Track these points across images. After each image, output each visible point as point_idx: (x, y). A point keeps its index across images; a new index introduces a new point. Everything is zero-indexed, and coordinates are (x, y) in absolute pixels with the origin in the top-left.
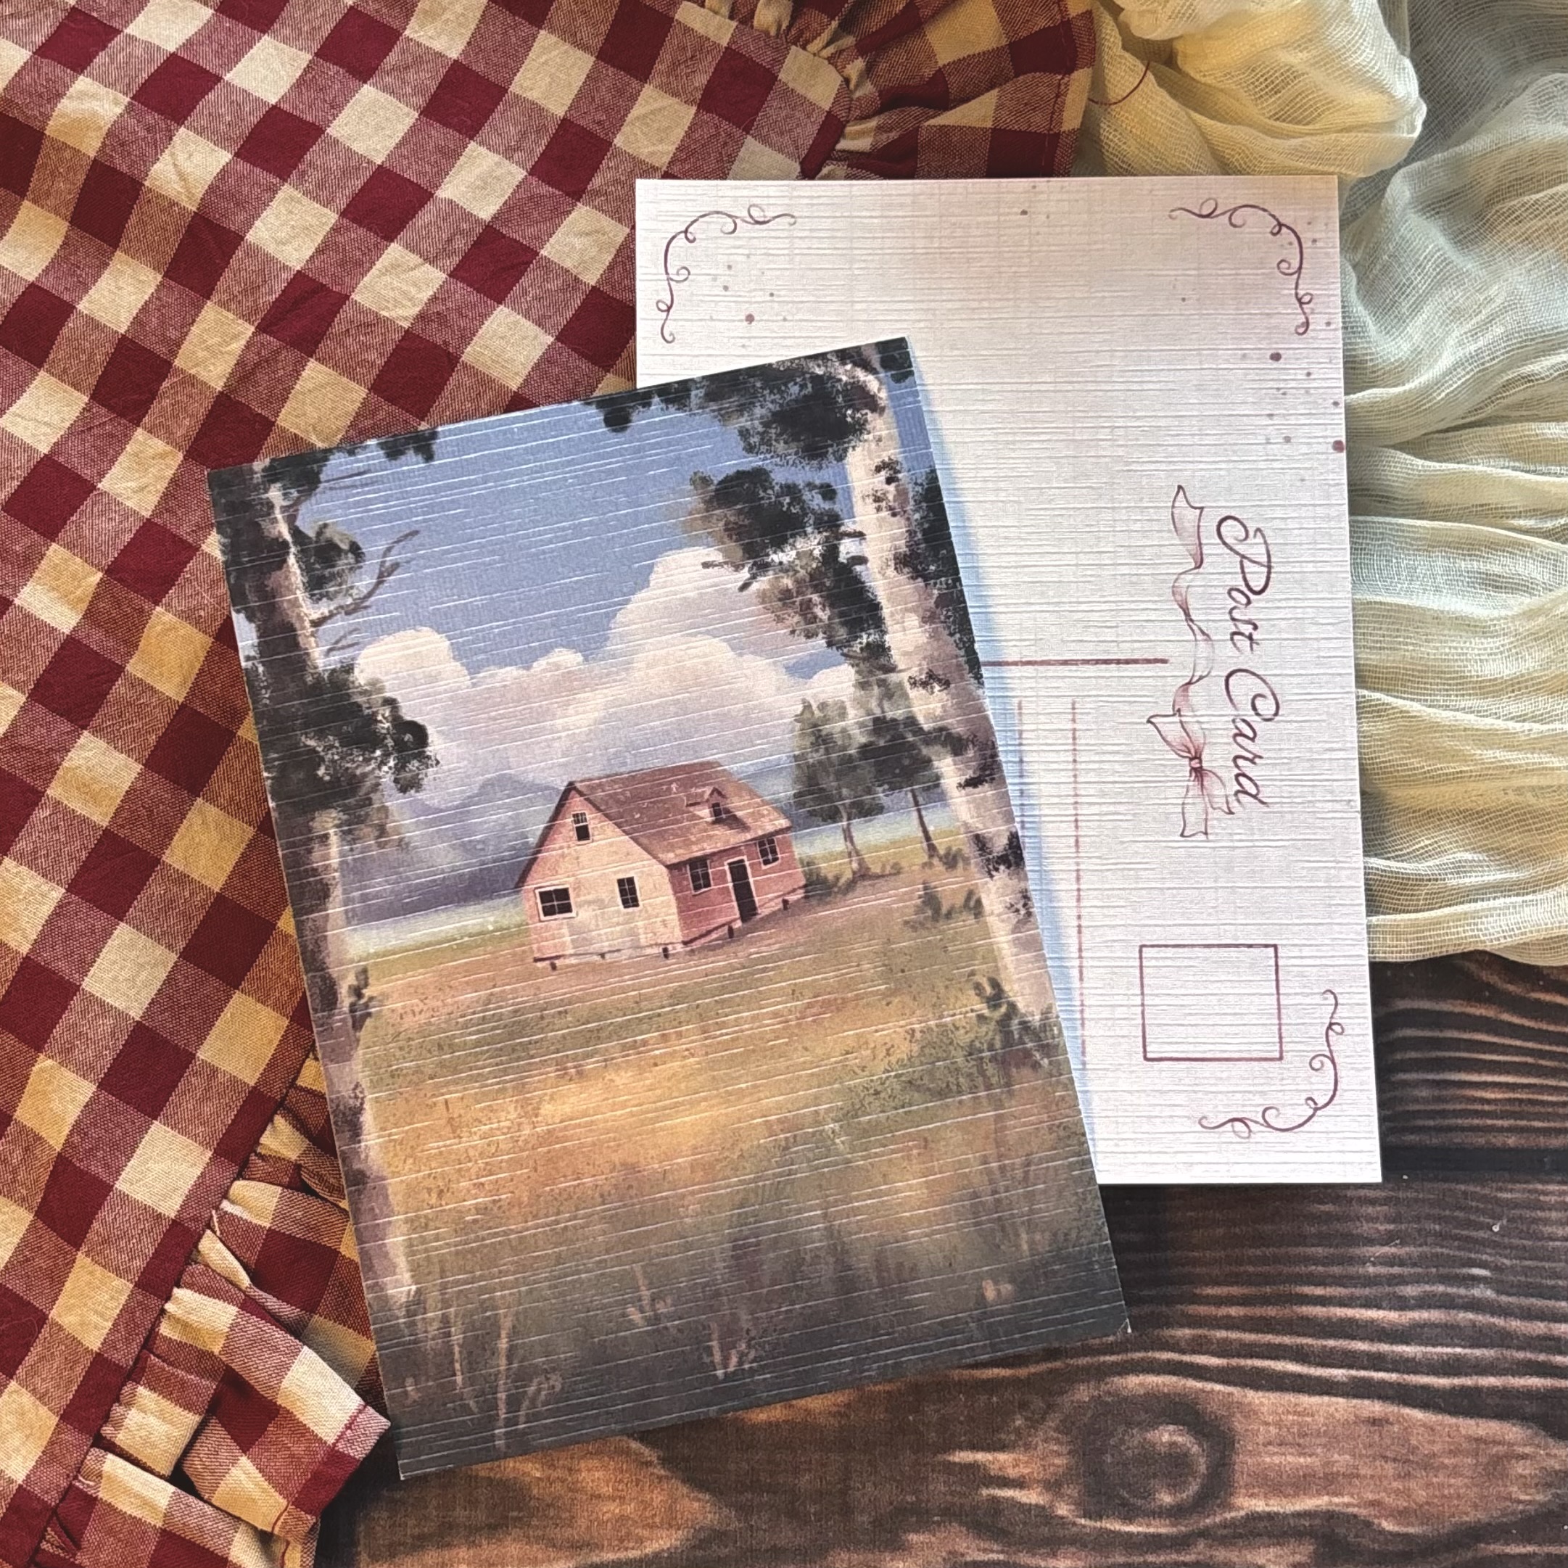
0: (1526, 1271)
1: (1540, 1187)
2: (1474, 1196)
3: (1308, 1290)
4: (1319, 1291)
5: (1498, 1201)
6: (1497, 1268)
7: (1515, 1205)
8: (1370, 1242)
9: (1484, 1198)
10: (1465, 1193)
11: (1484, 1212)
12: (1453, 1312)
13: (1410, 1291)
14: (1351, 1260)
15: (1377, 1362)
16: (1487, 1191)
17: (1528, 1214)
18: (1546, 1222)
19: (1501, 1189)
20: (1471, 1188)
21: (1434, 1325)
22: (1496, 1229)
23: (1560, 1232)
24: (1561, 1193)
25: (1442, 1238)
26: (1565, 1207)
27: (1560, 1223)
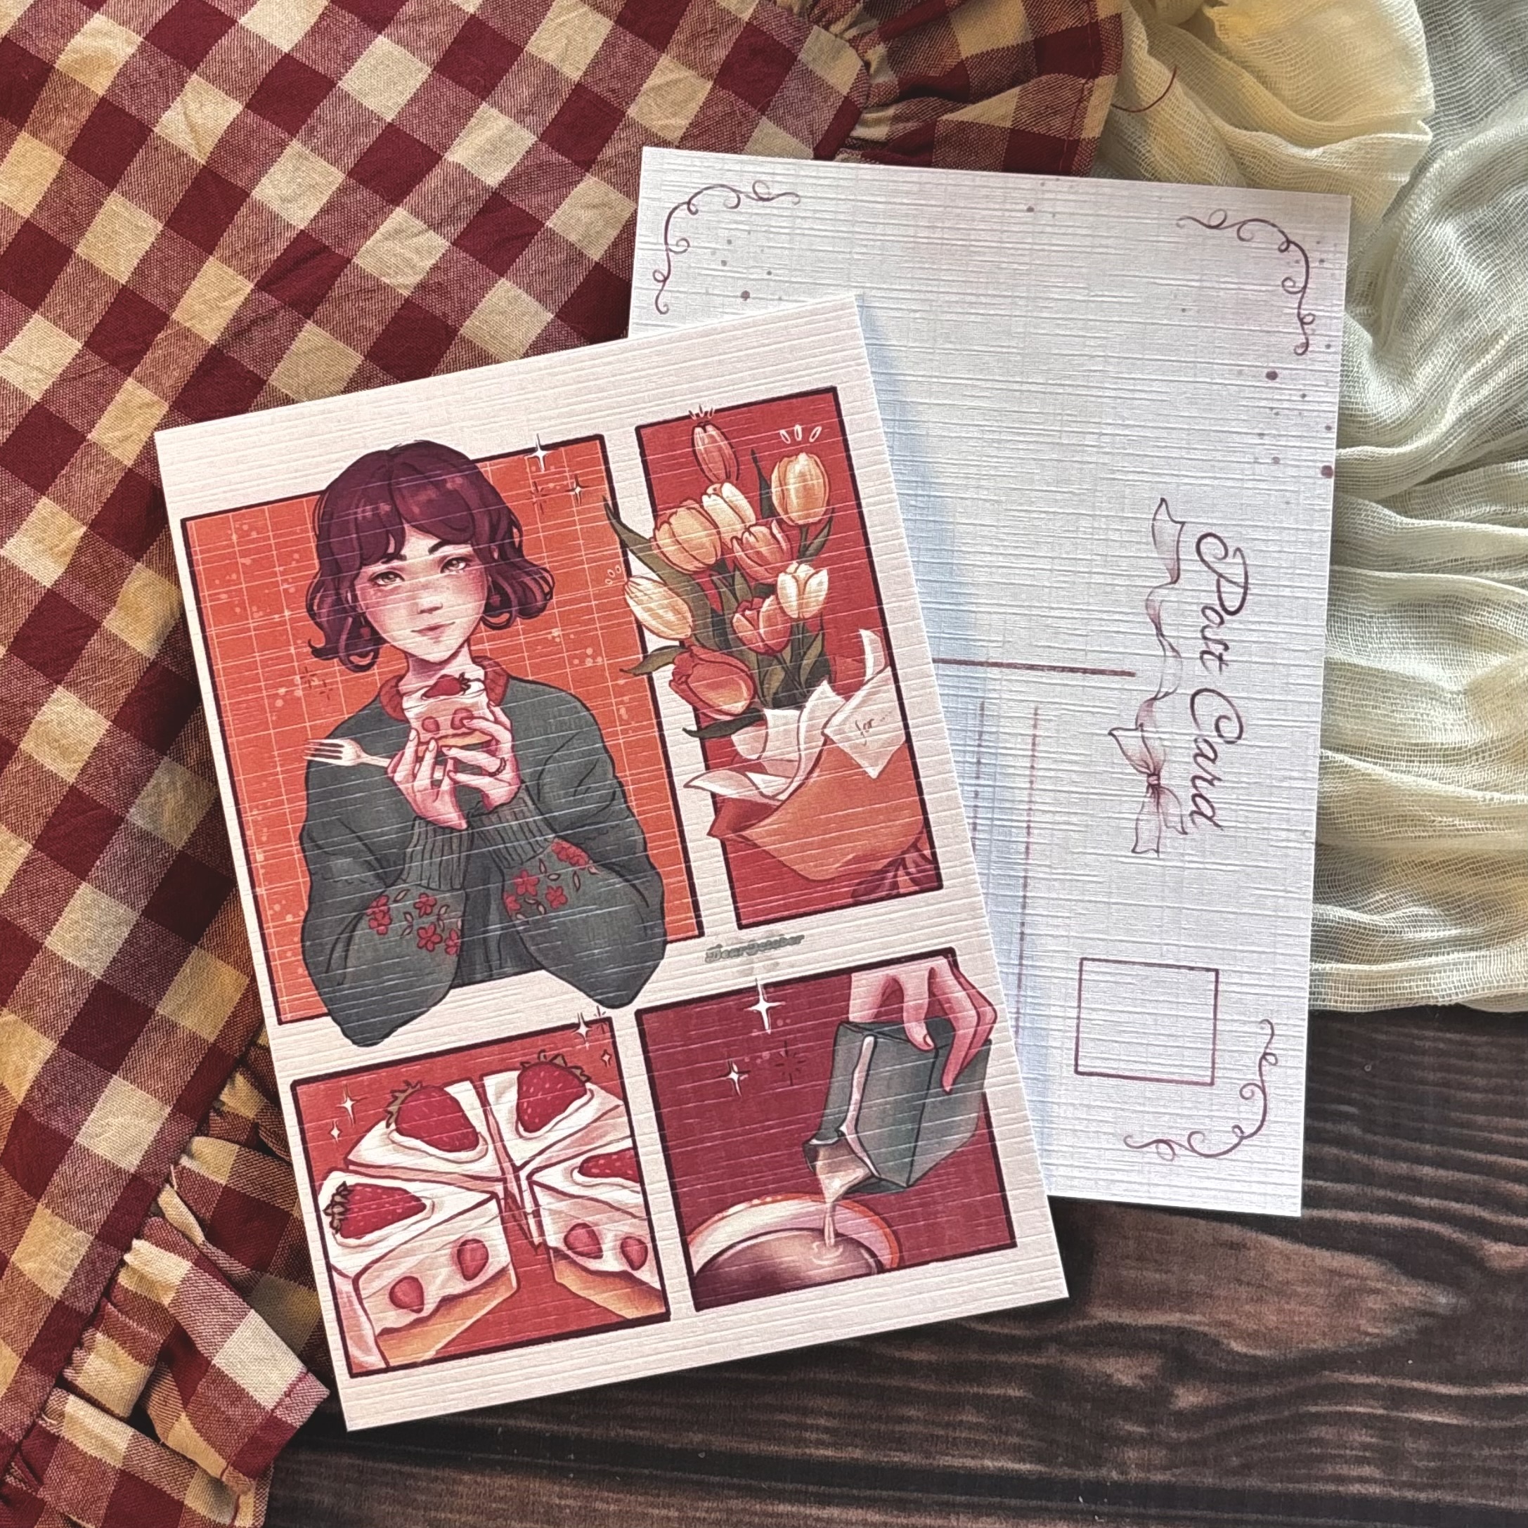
0: (1393, 1111)
1: (1415, 1031)
5: (1373, 1044)
6: (1365, 1105)
7: (1389, 1048)
9: (1360, 1038)
11: (1358, 1052)
12: (1318, 1147)
17: (1399, 1056)
18: (1417, 1065)
19: (1375, 1030)
22: (1368, 1069)
23: (1431, 1076)
24: (1435, 1040)
25: (1315, 1072)
26: (1439, 1053)
27: (1432, 1068)
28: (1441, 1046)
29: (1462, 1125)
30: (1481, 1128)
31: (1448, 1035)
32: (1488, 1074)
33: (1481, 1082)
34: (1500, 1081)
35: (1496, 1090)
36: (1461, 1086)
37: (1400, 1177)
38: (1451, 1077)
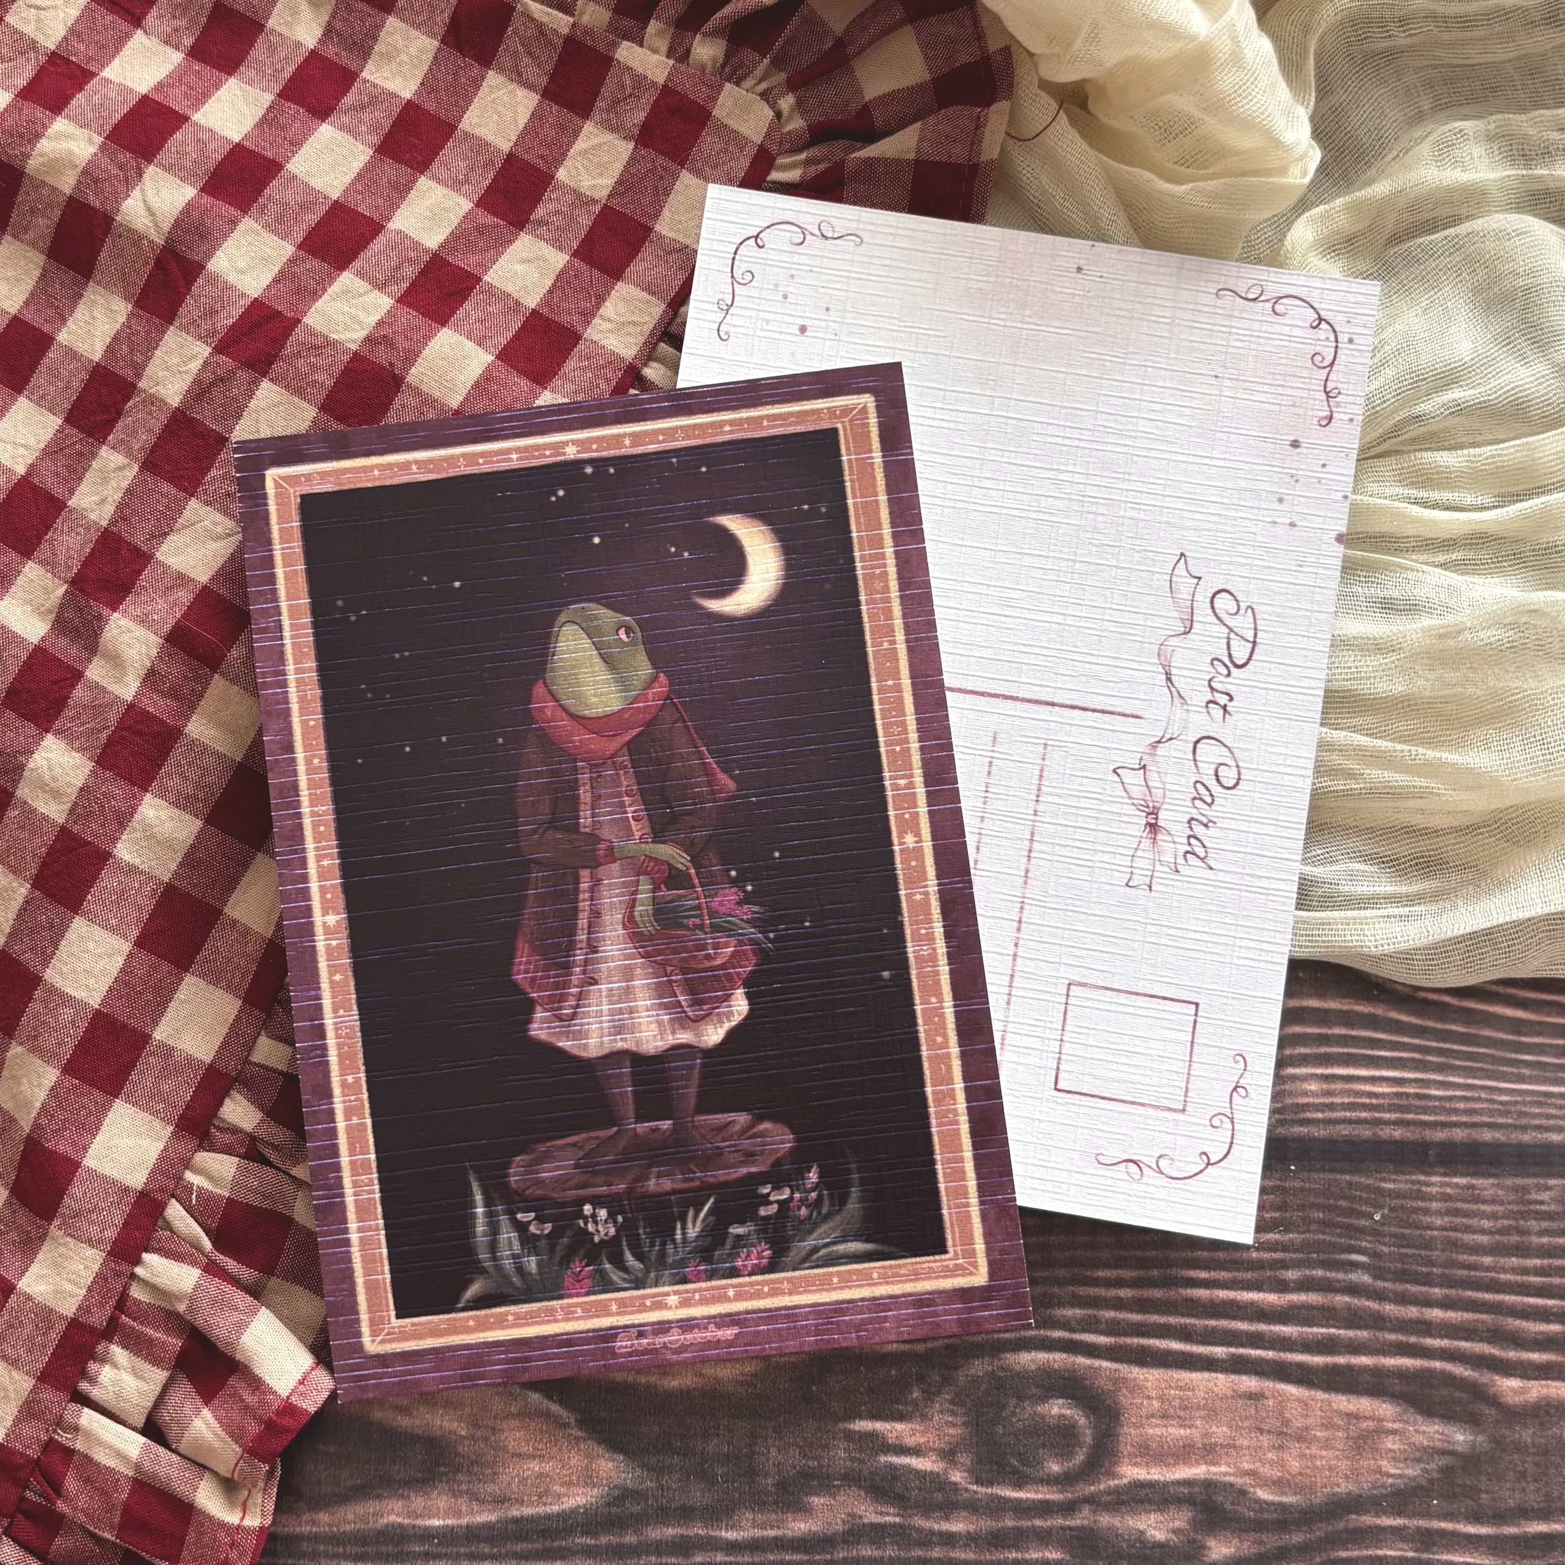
0: (1403, 1258)
1: (1422, 1178)
2: (1358, 1187)
3: (1194, 1274)
4: (1203, 1275)
5: (1380, 1192)
6: (1375, 1255)
7: (1398, 1195)
9: (1368, 1188)
10: (1350, 1183)
11: (1367, 1202)
12: (1330, 1296)
13: (1292, 1275)
16: (1370, 1181)
17: (1410, 1204)
18: (1426, 1211)
19: (1384, 1180)
20: (1356, 1179)
21: (1310, 1307)
22: (1377, 1217)
23: (1439, 1222)
24: (1443, 1185)
25: (1325, 1225)
26: (1446, 1198)
27: (1439, 1213)
28: (1449, 1190)
29: (1472, 1267)
30: (1487, 1269)
31: (1455, 1180)
32: (1494, 1216)
33: (1486, 1224)
34: (1506, 1222)
35: (1502, 1231)
36: (1468, 1229)
37: (1411, 1321)
38: (1458, 1220)
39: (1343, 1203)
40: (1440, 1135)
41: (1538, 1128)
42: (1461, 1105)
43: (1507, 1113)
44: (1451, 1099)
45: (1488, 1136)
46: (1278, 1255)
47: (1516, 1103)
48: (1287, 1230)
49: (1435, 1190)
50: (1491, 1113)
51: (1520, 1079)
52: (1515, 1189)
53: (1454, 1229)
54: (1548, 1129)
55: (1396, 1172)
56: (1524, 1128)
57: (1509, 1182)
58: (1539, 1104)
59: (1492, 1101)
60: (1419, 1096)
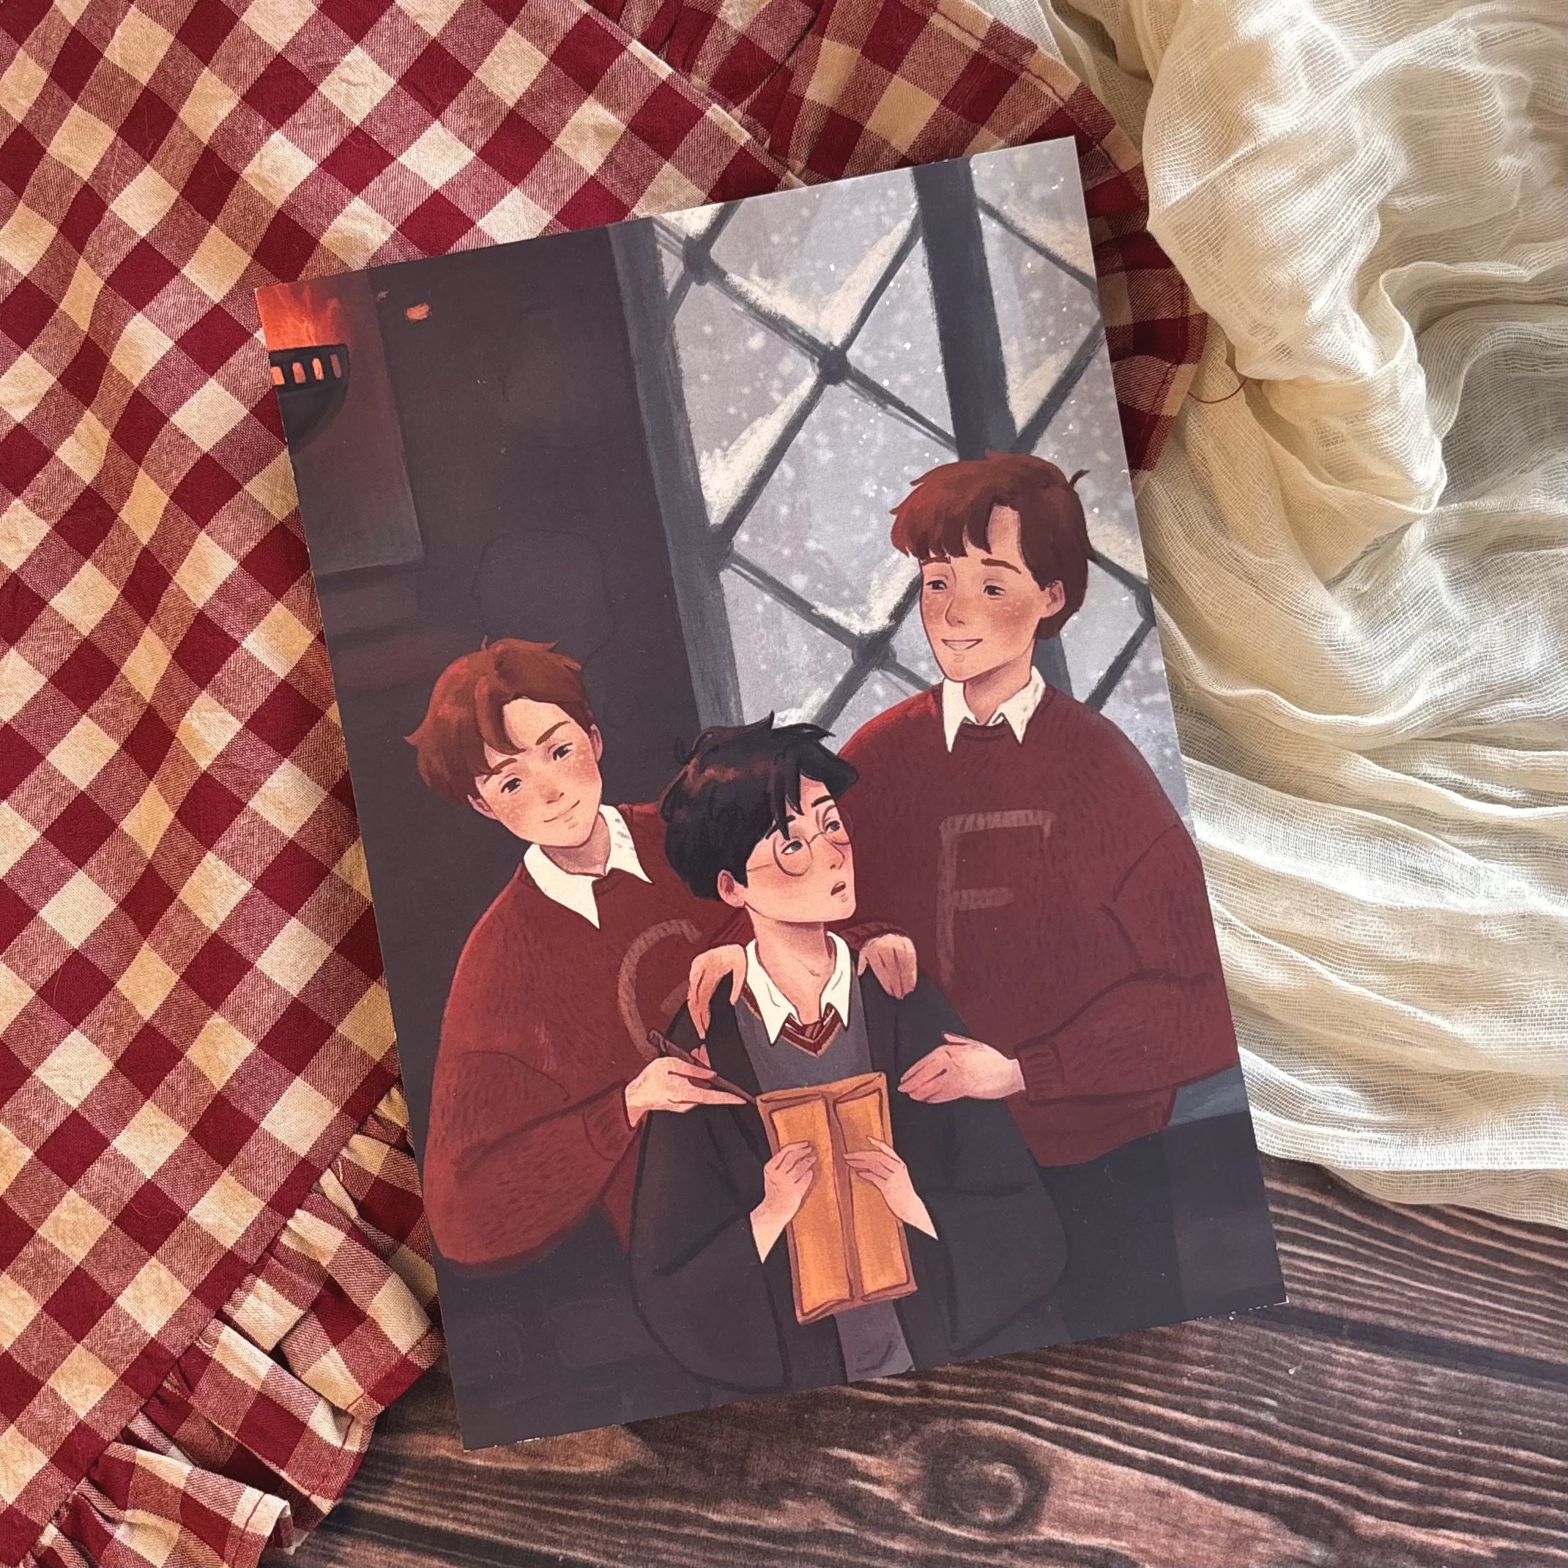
0: (1305, 1408)
1: (1334, 1346)
2: (1281, 1343)
3: (1132, 1387)
4: (1141, 1390)
5: (1299, 1352)
6: (1283, 1402)
7: (1310, 1356)
8: (1192, 1362)
9: (1289, 1347)
10: (1275, 1340)
11: (1286, 1357)
12: (1240, 1427)
13: (1213, 1405)
14: (1173, 1373)
15: (1172, 1451)
16: (1292, 1342)
17: (1319, 1366)
18: (1332, 1374)
19: (1302, 1342)
20: (1280, 1337)
21: (1222, 1433)
22: (1292, 1372)
23: (1340, 1385)
24: (1349, 1355)
25: (1248, 1370)
26: (1349, 1366)
27: (1342, 1378)
28: (1353, 1361)
29: (1358, 1426)
30: (1371, 1430)
31: (1360, 1353)
32: (1386, 1388)
33: (1377, 1393)
34: (1394, 1395)
35: (1388, 1402)
36: (1362, 1395)
37: (1300, 1459)
38: (1356, 1386)
39: (1266, 1355)
40: (1355, 1315)
41: (1435, 1324)
42: (1377, 1294)
43: (1411, 1307)
44: (1370, 1287)
45: (1393, 1322)
46: (1205, 1387)
47: (1421, 1300)
48: (1217, 1368)
49: (1342, 1358)
50: (1400, 1304)
51: (1430, 1281)
52: (1406, 1369)
53: (1351, 1393)
54: (1442, 1326)
55: (1314, 1338)
56: (1424, 1322)
57: (1403, 1363)
58: (1440, 1304)
59: (1402, 1295)
60: (1345, 1280)
